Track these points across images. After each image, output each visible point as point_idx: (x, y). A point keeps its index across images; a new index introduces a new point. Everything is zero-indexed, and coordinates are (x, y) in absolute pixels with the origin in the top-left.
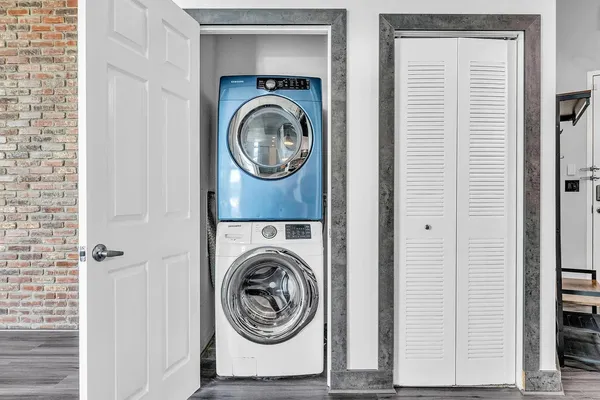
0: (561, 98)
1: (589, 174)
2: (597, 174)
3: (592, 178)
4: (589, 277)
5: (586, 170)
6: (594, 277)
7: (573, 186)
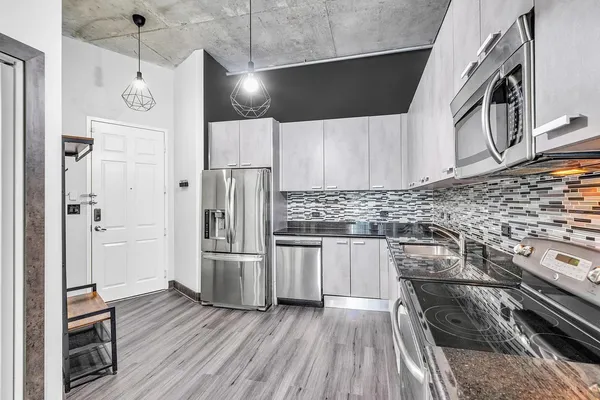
0: (66, 139)
1: (89, 199)
2: (94, 199)
3: (91, 203)
4: (90, 290)
5: (85, 196)
6: (94, 290)
7: (74, 209)
